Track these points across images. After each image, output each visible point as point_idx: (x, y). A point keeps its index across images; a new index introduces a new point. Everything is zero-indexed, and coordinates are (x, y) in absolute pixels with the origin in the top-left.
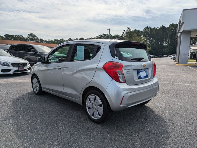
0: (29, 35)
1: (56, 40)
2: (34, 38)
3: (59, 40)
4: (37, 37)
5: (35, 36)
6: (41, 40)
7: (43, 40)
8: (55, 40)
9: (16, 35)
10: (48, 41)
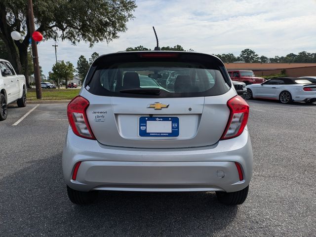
0: (243, 51)
1: (292, 55)
2: (250, 57)
3: (297, 54)
4: (255, 54)
5: (252, 52)
6: (263, 58)
7: (266, 58)
8: (288, 56)
9: (224, 55)
10: (274, 58)
